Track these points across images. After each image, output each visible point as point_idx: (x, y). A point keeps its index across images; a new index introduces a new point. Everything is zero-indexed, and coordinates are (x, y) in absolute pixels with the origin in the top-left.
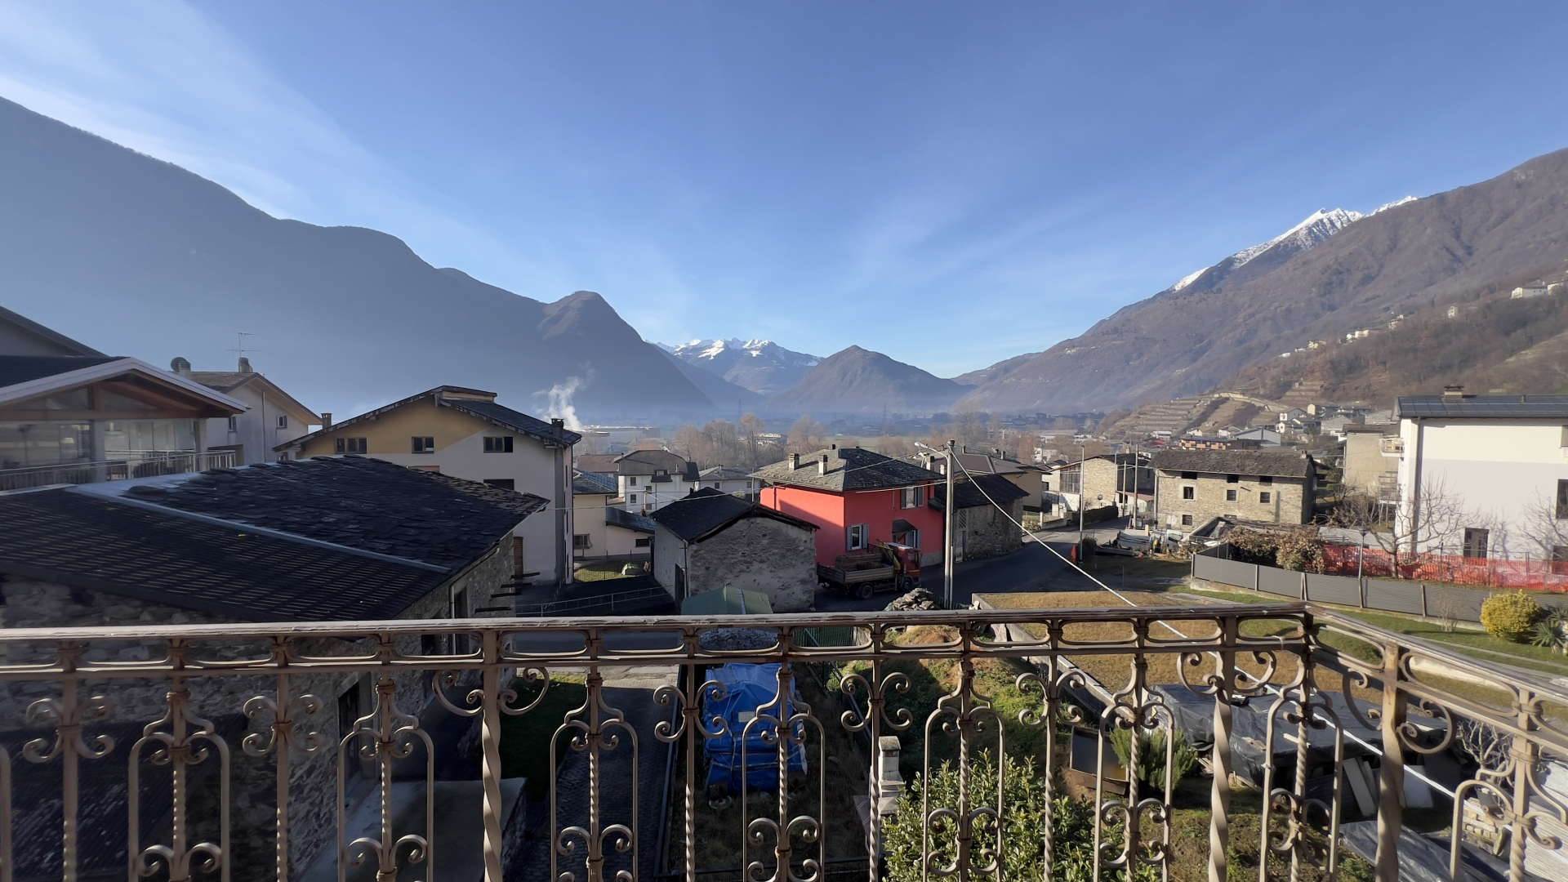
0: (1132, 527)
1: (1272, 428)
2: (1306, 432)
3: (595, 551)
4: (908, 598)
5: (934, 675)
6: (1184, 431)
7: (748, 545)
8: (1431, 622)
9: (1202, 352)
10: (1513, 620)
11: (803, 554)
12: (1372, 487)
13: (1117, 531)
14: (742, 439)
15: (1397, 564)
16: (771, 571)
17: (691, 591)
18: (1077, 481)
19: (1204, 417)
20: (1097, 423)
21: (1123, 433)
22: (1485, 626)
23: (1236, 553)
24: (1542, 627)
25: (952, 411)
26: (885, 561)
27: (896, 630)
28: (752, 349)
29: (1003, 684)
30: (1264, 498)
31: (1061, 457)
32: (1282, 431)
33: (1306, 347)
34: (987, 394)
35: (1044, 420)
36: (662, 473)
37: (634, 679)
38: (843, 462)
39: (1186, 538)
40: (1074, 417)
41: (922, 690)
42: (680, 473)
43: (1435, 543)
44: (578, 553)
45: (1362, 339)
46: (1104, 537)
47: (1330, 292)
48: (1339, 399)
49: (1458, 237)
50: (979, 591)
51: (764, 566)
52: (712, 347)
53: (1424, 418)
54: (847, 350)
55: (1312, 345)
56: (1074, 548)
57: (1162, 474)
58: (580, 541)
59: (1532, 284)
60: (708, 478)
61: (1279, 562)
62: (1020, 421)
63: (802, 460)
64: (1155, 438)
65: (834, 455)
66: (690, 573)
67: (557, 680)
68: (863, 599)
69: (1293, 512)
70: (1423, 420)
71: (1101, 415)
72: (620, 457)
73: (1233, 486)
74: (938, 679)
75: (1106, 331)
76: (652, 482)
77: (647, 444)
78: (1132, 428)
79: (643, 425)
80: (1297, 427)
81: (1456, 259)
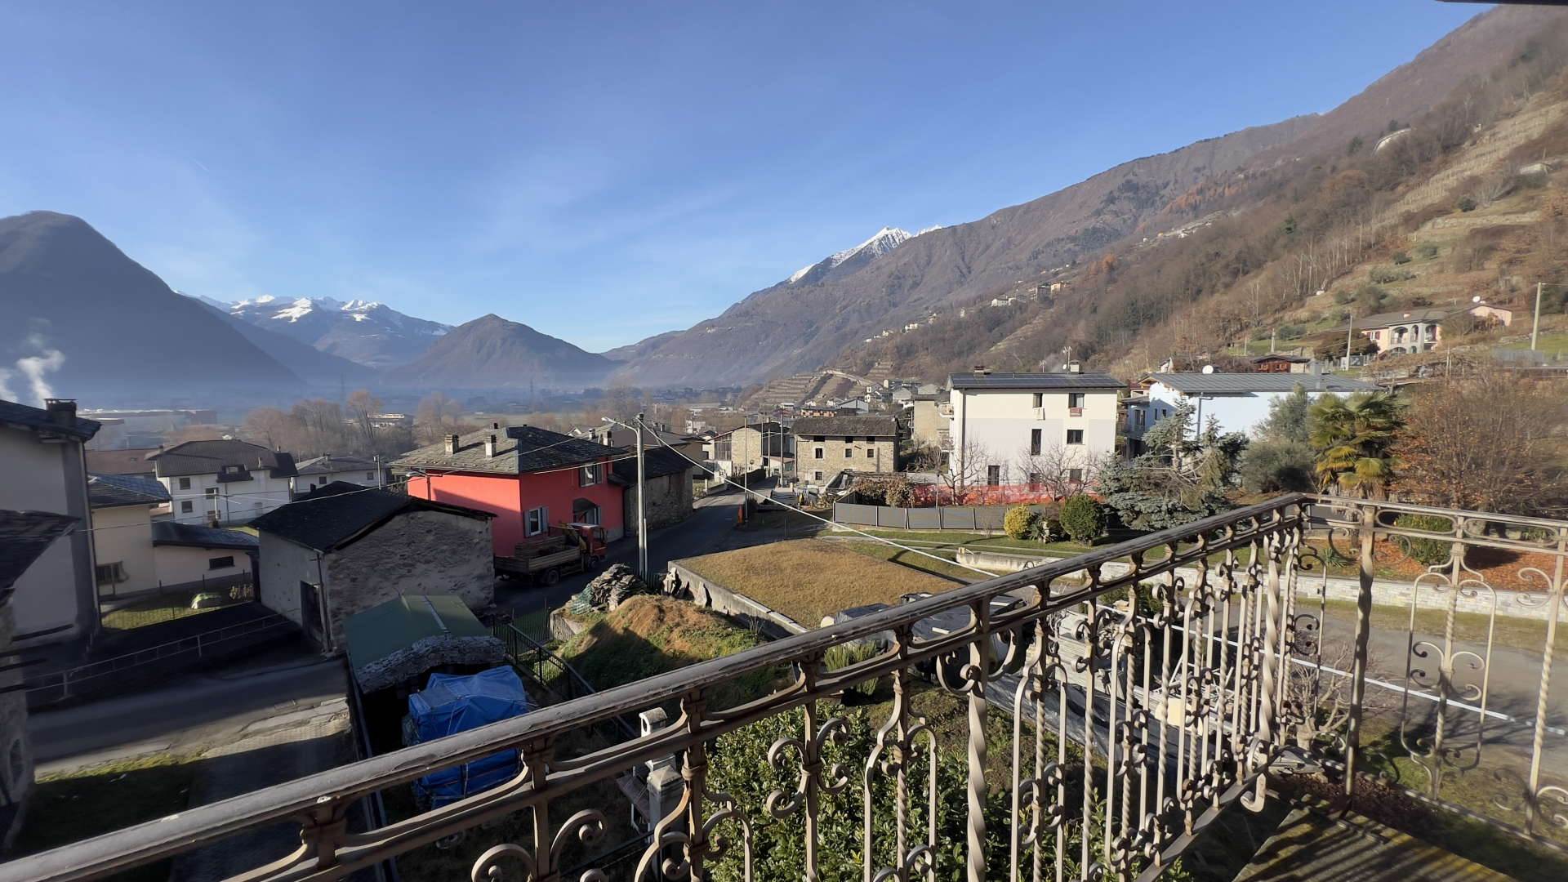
0: (780, 486)
1: (862, 399)
2: (884, 401)
3: (137, 581)
4: (606, 575)
5: (655, 644)
6: (803, 403)
7: (409, 545)
8: (978, 533)
9: (812, 335)
10: (1020, 525)
11: (478, 546)
12: (933, 440)
13: (770, 491)
14: (351, 421)
15: (955, 496)
16: (439, 572)
17: (332, 611)
18: (729, 449)
19: (816, 391)
20: (736, 396)
21: (757, 405)
22: (1007, 531)
23: (859, 498)
24: (1034, 527)
25: (604, 386)
26: (570, 542)
27: (599, 609)
28: (356, 312)
29: (723, 638)
30: (870, 453)
31: (710, 428)
32: (869, 400)
33: (881, 335)
34: (637, 369)
35: (691, 395)
36: (235, 470)
37: (259, 738)
38: (514, 442)
39: (823, 490)
40: (717, 391)
41: (646, 661)
42: (265, 468)
43: (974, 478)
44: (106, 590)
45: (914, 331)
46: (761, 496)
47: (893, 293)
48: (902, 376)
49: (963, 259)
50: (675, 558)
51: (432, 565)
52: (294, 306)
53: (966, 389)
54: (482, 319)
55: (885, 334)
56: (741, 510)
57: (799, 439)
58: (109, 574)
59: (1000, 297)
60: (308, 472)
61: (888, 503)
62: (669, 395)
63: (463, 441)
64: (782, 409)
65: (502, 434)
66: (327, 589)
67: (118, 771)
68: (548, 586)
69: (888, 464)
70: (967, 390)
71: (739, 389)
72: (158, 452)
73: (849, 446)
74: (660, 647)
75: (741, 313)
76: (218, 482)
77: (198, 433)
78: (764, 400)
79: (185, 408)
80: (878, 397)
81: (963, 275)
